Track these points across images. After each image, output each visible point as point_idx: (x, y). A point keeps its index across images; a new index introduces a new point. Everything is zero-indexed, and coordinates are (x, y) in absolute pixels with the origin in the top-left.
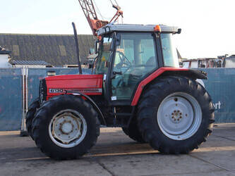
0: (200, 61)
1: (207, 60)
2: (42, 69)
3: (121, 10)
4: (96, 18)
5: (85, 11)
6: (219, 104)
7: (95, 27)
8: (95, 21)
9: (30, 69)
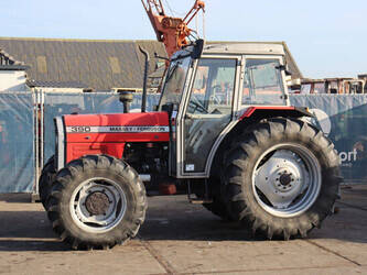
0: (327, 82)
4: (162, 14)
6: (355, 152)
7: (160, 28)
8: (160, 19)
9: (47, 94)
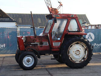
0: (95, 25)
1: (99, 25)
2: (28, 29)
3: (62, 4)
5: (47, 4)
7: (51, 11)
8: (51, 8)
9: (20, 29)
